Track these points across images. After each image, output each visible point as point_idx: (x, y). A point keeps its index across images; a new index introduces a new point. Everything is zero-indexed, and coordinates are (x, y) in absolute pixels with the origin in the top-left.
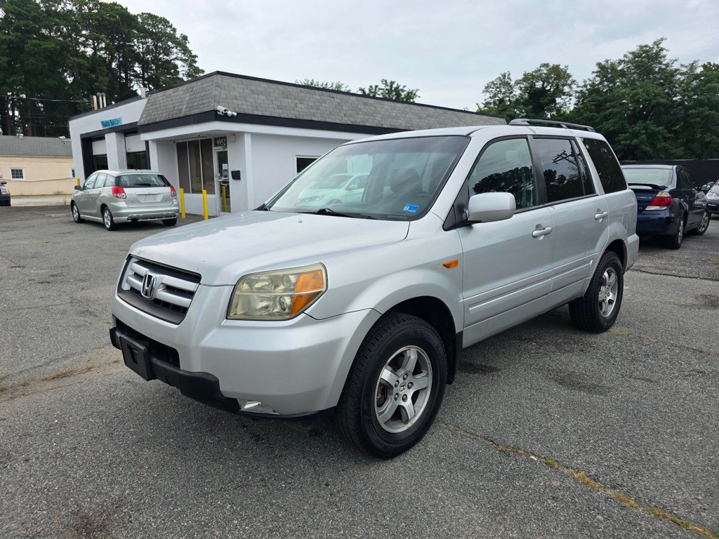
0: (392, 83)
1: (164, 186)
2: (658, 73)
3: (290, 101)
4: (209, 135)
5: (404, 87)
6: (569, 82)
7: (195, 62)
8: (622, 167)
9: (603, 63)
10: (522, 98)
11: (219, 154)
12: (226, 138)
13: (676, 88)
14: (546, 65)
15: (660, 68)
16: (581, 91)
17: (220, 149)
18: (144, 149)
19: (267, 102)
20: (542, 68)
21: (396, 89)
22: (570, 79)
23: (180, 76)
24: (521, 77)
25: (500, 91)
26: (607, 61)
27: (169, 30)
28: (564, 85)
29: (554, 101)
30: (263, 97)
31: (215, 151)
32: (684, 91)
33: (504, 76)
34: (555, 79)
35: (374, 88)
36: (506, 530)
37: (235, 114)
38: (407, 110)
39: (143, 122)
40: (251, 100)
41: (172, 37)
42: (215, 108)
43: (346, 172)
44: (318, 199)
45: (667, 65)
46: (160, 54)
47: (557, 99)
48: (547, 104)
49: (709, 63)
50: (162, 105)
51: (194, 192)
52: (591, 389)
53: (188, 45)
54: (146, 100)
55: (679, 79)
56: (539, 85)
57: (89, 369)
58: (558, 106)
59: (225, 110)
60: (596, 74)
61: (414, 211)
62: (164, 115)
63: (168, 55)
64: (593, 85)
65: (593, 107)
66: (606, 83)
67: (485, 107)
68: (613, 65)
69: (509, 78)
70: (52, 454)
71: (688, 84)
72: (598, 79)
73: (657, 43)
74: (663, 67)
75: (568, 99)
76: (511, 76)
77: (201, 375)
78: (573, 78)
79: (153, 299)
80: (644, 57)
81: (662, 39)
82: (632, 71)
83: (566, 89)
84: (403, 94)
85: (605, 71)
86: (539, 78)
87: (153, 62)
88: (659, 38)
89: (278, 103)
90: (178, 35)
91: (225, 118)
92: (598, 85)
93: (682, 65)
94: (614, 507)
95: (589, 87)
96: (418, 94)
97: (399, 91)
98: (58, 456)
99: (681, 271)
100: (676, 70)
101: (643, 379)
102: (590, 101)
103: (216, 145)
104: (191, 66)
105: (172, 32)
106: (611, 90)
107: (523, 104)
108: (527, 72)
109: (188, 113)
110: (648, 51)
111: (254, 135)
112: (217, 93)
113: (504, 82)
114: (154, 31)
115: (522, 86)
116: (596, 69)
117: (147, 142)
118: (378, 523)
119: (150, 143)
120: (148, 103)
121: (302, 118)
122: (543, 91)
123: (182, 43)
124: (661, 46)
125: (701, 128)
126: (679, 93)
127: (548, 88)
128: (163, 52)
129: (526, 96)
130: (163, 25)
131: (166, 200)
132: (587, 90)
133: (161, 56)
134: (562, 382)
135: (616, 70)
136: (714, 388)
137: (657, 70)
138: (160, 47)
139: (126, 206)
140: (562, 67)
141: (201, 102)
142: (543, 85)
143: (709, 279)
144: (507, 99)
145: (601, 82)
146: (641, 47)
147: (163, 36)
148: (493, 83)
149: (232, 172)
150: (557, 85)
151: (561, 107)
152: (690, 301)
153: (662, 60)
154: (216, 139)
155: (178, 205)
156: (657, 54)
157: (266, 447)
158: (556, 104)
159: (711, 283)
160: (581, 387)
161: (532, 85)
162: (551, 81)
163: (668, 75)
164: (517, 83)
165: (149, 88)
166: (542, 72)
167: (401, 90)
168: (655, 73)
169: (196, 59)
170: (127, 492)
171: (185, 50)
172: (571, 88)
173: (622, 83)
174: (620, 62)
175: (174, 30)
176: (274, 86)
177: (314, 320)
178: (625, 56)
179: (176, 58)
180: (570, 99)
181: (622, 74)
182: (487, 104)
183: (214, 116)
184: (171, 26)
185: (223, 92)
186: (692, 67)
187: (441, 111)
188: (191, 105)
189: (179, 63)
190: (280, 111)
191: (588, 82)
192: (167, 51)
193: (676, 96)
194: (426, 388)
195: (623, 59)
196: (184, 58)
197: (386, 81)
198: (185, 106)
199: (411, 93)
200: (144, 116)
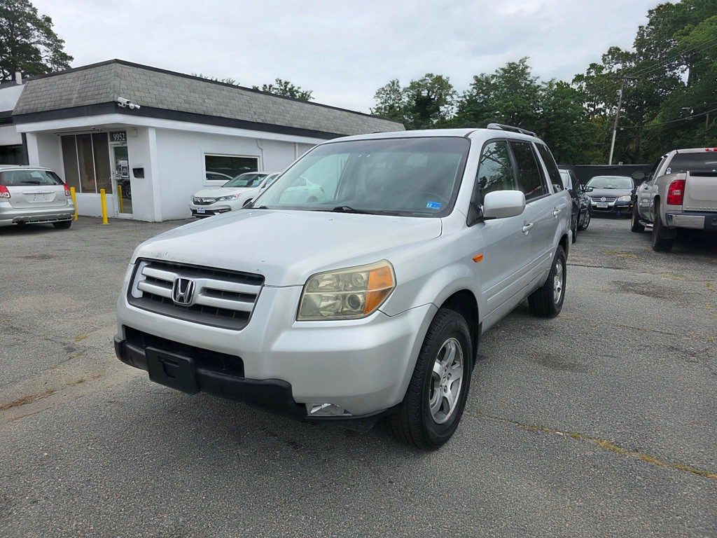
0: (287, 83)
1: (55, 184)
2: (524, 88)
3: (197, 95)
4: (105, 129)
5: (299, 88)
6: (450, 93)
7: (62, 47)
8: (560, 171)
9: (479, 76)
10: (410, 105)
11: (116, 149)
12: (125, 132)
13: (539, 102)
14: (430, 75)
15: (526, 84)
16: (461, 101)
17: (118, 144)
18: (20, 142)
19: (172, 95)
20: (427, 78)
21: (290, 89)
22: (452, 89)
23: (44, 62)
24: (409, 85)
25: (390, 97)
26: (482, 75)
27: (27, 10)
28: (446, 95)
29: (438, 109)
30: (168, 90)
31: (111, 145)
32: (546, 105)
33: (393, 83)
34: (439, 89)
35: (268, 87)
36: (571, 501)
37: (139, 107)
38: (315, 111)
39: (19, 111)
40: (155, 92)
41: (32, 18)
42: (115, 100)
43: (256, 170)
44: (233, 198)
45: (531, 81)
46: (18, 36)
47: (441, 107)
48: (433, 112)
49: (561, 82)
50: (45, 93)
51: (84, 191)
52: (572, 367)
53: (52, 28)
54: (22, 87)
55: (541, 94)
56: (425, 93)
57: (51, 392)
58: (442, 114)
59: (128, 102)
60: (473, 86)
61: (438, 208)
62: (47, 105)
63: (27, 37)
64: (471, 96)
65: (472, 116)
66: (481, 95)
67: (377, 112)
68: (487, 78)
69: (398, 86)
70: (62, 491)
71: (549, 99)
72: (475, 91)
73: (522, 61)
74: (528, 83)
75: (450, 108)
76: (399, 84)
77: (273, 382)
78: (454, 89)
79: (192, 305)
80: (512, 73)
81: (526, 58)
82: (503, 85)
83: (449, 99)
84: (297, 95)
85: (482, 83)
86: (425, 86)
87: (8, 44)
88: (524, 57)
89: (185, 98)
90: (39, 16)
91: (127, 110)
92: (475, 96)
93: (543, 83)
94: (645, 468)
95: (468, 98)
96: (311, 95)
97: (293, 92)
98: (71, 491)
99: (586, 262)
100: (539, 86)
101: (607, 356)
102: (469, 111)
103: (112, 140)
104: (56, 51)
105: (31, 13)
106: (486, 101)
107: (411, 110)
108: (414, 81)
109: (80, 104)
110: (516, 68)
111: (159, 131)
112: (117, 83)
113: (393, 87)
114: (9, 9)
115: (410, 94)
116: (473, 81)
117: (24, 135)
118: (458, 511)
119: (28, 135)
120: (25, 90)
121: (210, 114)
122: (428, 100)
123: (45, 25)
124: (525, 63)
125: (560, 138)
126: (541, 107)
127: (433, 97)
128: (20, 34)
129: (414, 103)
130: (20, 4)
131: (58, 200)
132: (467, 100)
133: (18, 38)
134: (544, 363)
135: (490, 84)
136: (664, 359)
137: (523, 85)
138: (17, 28)
139: (10, 206)
140: (444, 78)
141: (96, 92)
142: (428, 94)
143: (611, 268)
144: (397, 105)
145: (478, 94)
146: (510, 64)
147: (20, 16)
148: (383, 89)
149: (134, 170)
150: (441, 95)
151: (445, 115)
152: (606, 287)
153: (527, 76)
154: (112, 134)
155: (73, 206)
156: (523, 70)
157: (309, 453)
158: (440, 112)
159: (614, 271)
160: (564, 367)
161: (419, 94)
162: (435, 90)
163: (532, 90)
164: (405, 90)
165: (4, 73)
166: (427, 81)
167: (295, 91)
168: (522, 88)
169: (63, 44)
170: (181, 520)
171: (49, 34)
172: (452, 97)
173: (495, 95)
174: (493, 76)
175: (35, 10)
176: (179, 79)
177: (387, 317)
178: (497, 71)
179: (39, 42)
180: (452, 108)
181: (495, 87)
182: (378, 109)
183: (114, 107)
184: (30, 6)
185: (123, 82)
186: (551, 84)
187: (346, 113)
188: (84, 94)
189: (41, 48)
190: (187, 106)
191: (467, 93)
192: (26, 33)
193: (539, 110)
194: (459, 379)
195: (495, 74)
196: (48, 42)
197: (280, 81)
198: (75, 96)
199: (306, 94)
200: (21, 104)
